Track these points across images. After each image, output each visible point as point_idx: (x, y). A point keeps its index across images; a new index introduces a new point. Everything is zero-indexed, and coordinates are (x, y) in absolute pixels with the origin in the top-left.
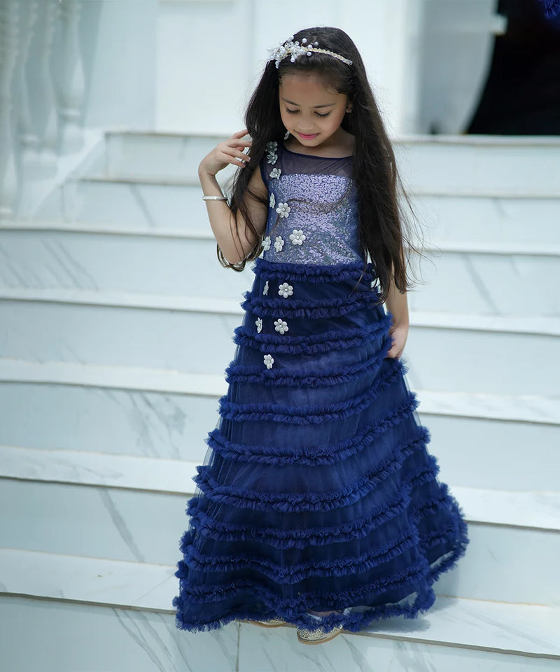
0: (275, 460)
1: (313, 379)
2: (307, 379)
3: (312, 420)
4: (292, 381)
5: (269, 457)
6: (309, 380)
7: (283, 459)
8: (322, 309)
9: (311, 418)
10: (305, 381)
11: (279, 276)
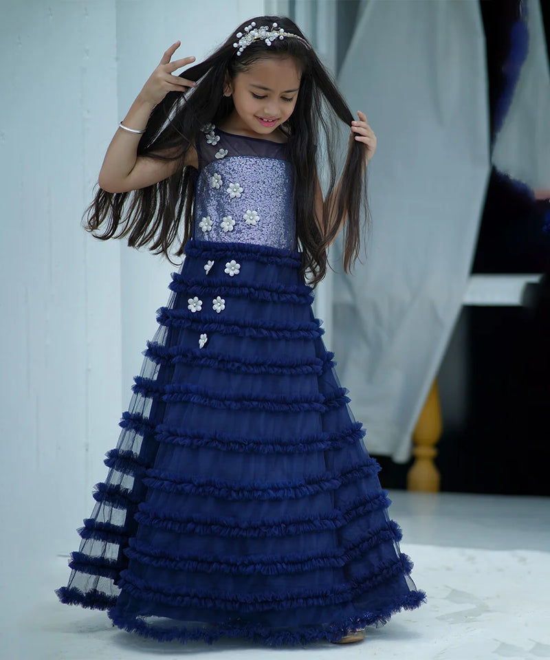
0: (187, 441)
1: (237, 365)
2: (231, 363)
3: (229, 405)
4: (217, 364)
5: (182, 438)
6: (233, 365)
7: (195, 440)
8: (265, 291)
9: (227, 403)
10: (230, 366)
11: (229, 253)
